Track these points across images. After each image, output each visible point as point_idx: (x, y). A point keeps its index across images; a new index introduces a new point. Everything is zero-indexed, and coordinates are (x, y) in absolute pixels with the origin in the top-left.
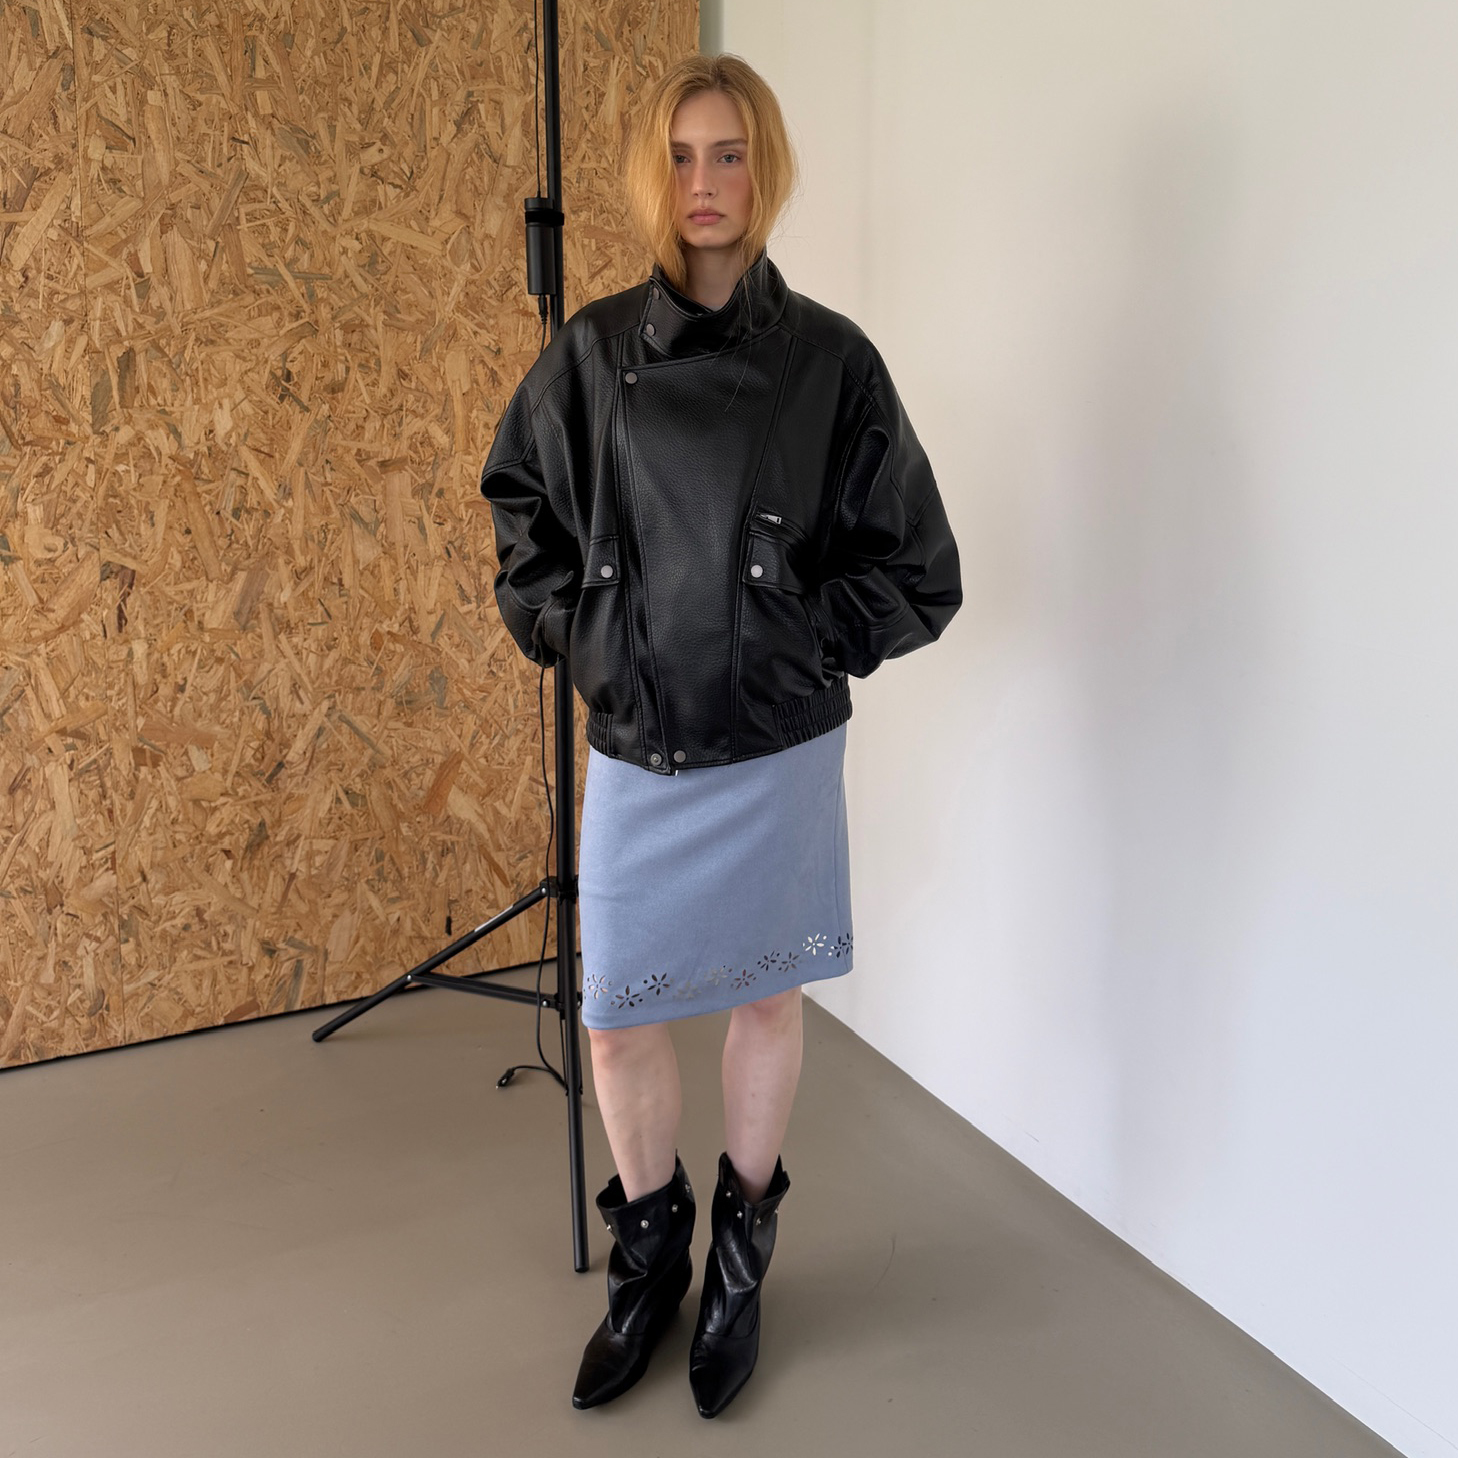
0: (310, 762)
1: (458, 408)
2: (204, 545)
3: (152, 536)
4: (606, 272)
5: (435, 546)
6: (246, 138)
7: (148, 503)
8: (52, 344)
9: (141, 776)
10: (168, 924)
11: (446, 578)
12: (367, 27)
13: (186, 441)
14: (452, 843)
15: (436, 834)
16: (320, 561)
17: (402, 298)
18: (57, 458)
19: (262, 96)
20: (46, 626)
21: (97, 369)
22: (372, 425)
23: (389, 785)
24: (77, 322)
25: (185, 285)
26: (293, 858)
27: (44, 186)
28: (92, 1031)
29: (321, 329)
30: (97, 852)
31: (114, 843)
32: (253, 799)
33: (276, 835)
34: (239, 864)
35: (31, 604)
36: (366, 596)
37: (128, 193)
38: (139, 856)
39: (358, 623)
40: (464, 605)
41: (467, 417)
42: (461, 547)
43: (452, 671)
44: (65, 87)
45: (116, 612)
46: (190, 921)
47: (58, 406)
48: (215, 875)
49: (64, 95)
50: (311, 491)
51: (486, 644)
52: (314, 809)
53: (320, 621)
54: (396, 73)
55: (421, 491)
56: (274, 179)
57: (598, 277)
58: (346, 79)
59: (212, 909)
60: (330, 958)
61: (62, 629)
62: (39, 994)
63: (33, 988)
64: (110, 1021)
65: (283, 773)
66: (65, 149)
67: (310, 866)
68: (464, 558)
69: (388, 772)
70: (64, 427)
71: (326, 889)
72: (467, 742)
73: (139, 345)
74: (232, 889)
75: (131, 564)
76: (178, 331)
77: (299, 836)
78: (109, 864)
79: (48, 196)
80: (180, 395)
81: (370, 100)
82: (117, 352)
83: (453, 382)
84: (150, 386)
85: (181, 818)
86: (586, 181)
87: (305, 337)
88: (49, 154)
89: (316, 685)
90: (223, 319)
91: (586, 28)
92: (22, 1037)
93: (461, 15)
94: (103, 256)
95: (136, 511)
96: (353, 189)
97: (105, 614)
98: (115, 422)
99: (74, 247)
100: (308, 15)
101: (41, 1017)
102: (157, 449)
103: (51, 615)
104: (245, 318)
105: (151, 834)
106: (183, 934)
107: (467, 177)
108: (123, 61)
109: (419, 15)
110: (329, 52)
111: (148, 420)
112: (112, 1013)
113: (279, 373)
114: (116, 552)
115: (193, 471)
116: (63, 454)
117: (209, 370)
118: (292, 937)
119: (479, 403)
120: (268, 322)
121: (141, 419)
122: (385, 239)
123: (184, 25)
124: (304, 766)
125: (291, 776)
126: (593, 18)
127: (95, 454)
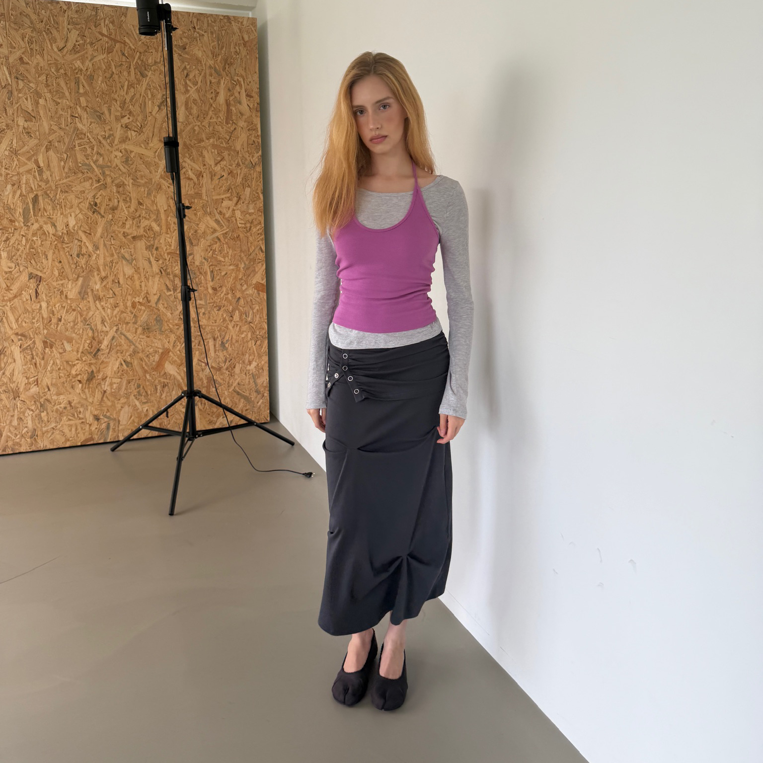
0: (110, 350)
1: (163, 216)
2: (67, 267)
3: (47, 263)
4: (222, 163)
5: (156, 269)
6: (77, 115)
7: (45, 252)
8: (8, 193)
9: (46, 351)
10: (59, 406)
11: (161, 282)
12: (122, 71)
13: (58, 229)
14: (167, 383)
15: (161, 379)
16: (110, 274)
17: (139, 174)
18: (11, 235)
19: (82, 99)
20: (11, 296)
21: (24, 202)
22: (129, 223)
23: (141, 360)
24: (17, 185)
25: (56, 170)
26: (105, 385)
27: (3, 135)
28: (32, 444)
29: (108, 186)
30: (31, 378)
31: (37, 375)
32: (89, 362)
33: (98, 376)
34: (84, 386)
35: (4, 287)
36: (129, 287)
37: (34, 137)
38: (47, 381)
39: (126, 298)
40: (168, 292)
41: (167, 220)
42: (166, 270)
43: (164, 317)
44: (9, 99)
45: (35, 291)
46: (67, 406)
47: (11, 216)
48: (75, 389)
49: (9, 102)
50: (106, 247)
51: (178, 307)
52: (112, 367)
53: (111, 296)
54: (134, 88)
55: (149, 248)
56: (88, 130)
57: (219, 165)
58: (115, 91)
59: (75, 402)
60: (121, 423)
61: (15, 297)
62: (12, 429)
63: (10, 427)
64: (38, 441)
65: (100, 353)
66: (10, 122)
67: (111, 388)
68: (167, 274)
69: (140, 355)
70: (13, 224)
71: (118, 397)
72: (172, 344)
73: (40, 193)
74: (82, 395)
75: (40, 274)
76: (54, 188)
77: (107, 377)
78: (36, 383)
79: (4, 139)
80: (56, 211)
81: (124, 99)
82: (32, 196)
83: (160, 206)
84: (44, 208)
85: (62, 368)
86: (212, 127)
87: (102, 189)
88: (4, 124)
89: (111, 321)
90: (71, 183)
91: (210, 67)
92: (6, 444)
93: (159, 65)
94: (25, 160)
95: (41, 255)
96: (119, 133)
97: (31, 292)
98: (32, 221)
99: (14, 158)
100: (99, 68)
101: (13, 438)
102: (48, 231)
103: (11, 292)
104: (79, 182)
105: (51, 373)
106: (64, 411)
107: (163, 127)
108: (29, 89)
109: (143, 66)
110: (107, 81)
111: (44, 221)
112: (39, 438)
113: (92, 203)
114: (34, 269)
115: (62, 239)
116: (13, 233)
117: (66, 202)
118: (105, 415)
119: (171, 214)
120: (87, 184)
121: (41, 220)
122: (131, 152)
123: (52, 74)
124: (108, 351)
125: (103, 354)
126: (213, 63)
127: (25, 233)
